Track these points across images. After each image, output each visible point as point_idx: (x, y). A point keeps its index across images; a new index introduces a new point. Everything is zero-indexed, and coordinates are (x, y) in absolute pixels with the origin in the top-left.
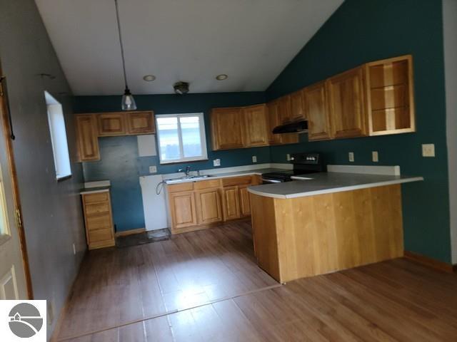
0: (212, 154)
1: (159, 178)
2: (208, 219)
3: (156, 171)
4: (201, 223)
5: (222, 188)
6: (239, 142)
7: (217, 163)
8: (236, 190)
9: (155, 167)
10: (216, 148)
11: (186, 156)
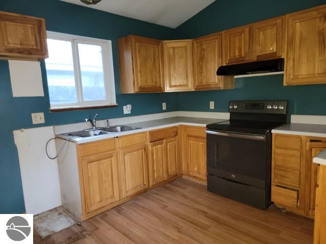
0: (123, 98)
1: (49, 131)
2: (132, 189)
3: (43, 121)
4: (124, 195)
5: (148, 143)
6: (158, 84)
7: (127, 109)
8: (164, 145)
9: (42, 115)
10: (131, 89)
11: (86, 99)
